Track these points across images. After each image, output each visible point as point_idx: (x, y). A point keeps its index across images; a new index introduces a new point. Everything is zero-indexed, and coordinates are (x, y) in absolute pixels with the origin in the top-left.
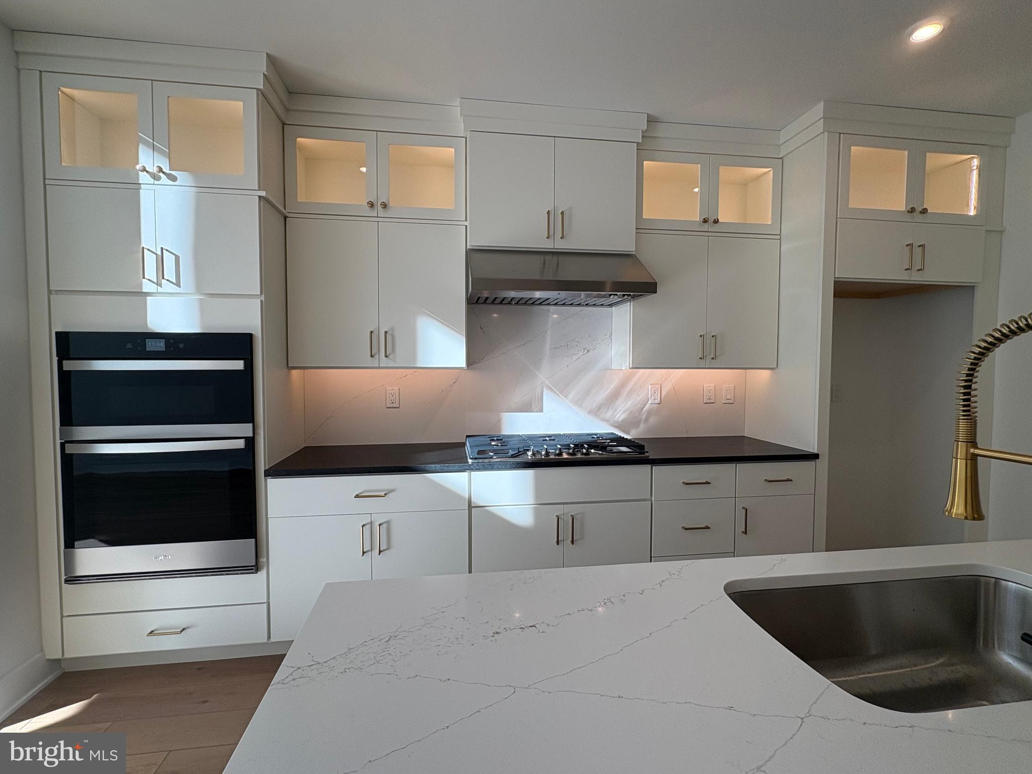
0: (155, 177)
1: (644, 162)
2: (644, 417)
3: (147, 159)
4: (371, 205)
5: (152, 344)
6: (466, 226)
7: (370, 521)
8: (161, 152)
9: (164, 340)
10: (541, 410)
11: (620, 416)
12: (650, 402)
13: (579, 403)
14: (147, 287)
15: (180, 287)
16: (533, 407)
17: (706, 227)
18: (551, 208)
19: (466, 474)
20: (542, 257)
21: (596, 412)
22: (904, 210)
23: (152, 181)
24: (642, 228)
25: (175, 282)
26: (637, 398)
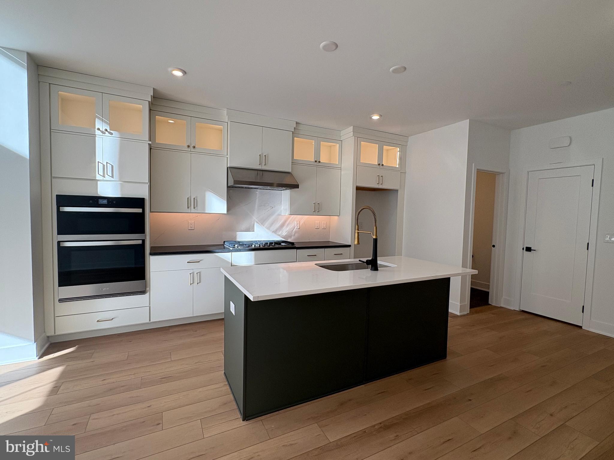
0: (102, 132)
1: (295, 138)
2: (293, 234)
3: (99, 124)
4: (189, 146)
5: (101, 201)
6: (227, 157)
7: (192, 272)
8: (105, 122)
9: (107, 200)
10: (254, 231)
11: (284, 234)
12: (296, 228)
13: (268, 228)
14: (98, 177)
15: (113, 178)
16: (251, 230)
17: (316, 164)
18: (261, 153)
19: (230, 253)
20: (256, 172)
21: (275, 232)
22: (377, 164)
23: (101, 134)
24: (294, 163)
25: (111, 176)
26: (291, 227)
